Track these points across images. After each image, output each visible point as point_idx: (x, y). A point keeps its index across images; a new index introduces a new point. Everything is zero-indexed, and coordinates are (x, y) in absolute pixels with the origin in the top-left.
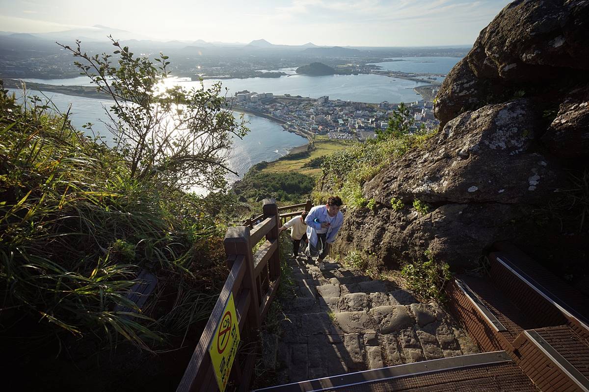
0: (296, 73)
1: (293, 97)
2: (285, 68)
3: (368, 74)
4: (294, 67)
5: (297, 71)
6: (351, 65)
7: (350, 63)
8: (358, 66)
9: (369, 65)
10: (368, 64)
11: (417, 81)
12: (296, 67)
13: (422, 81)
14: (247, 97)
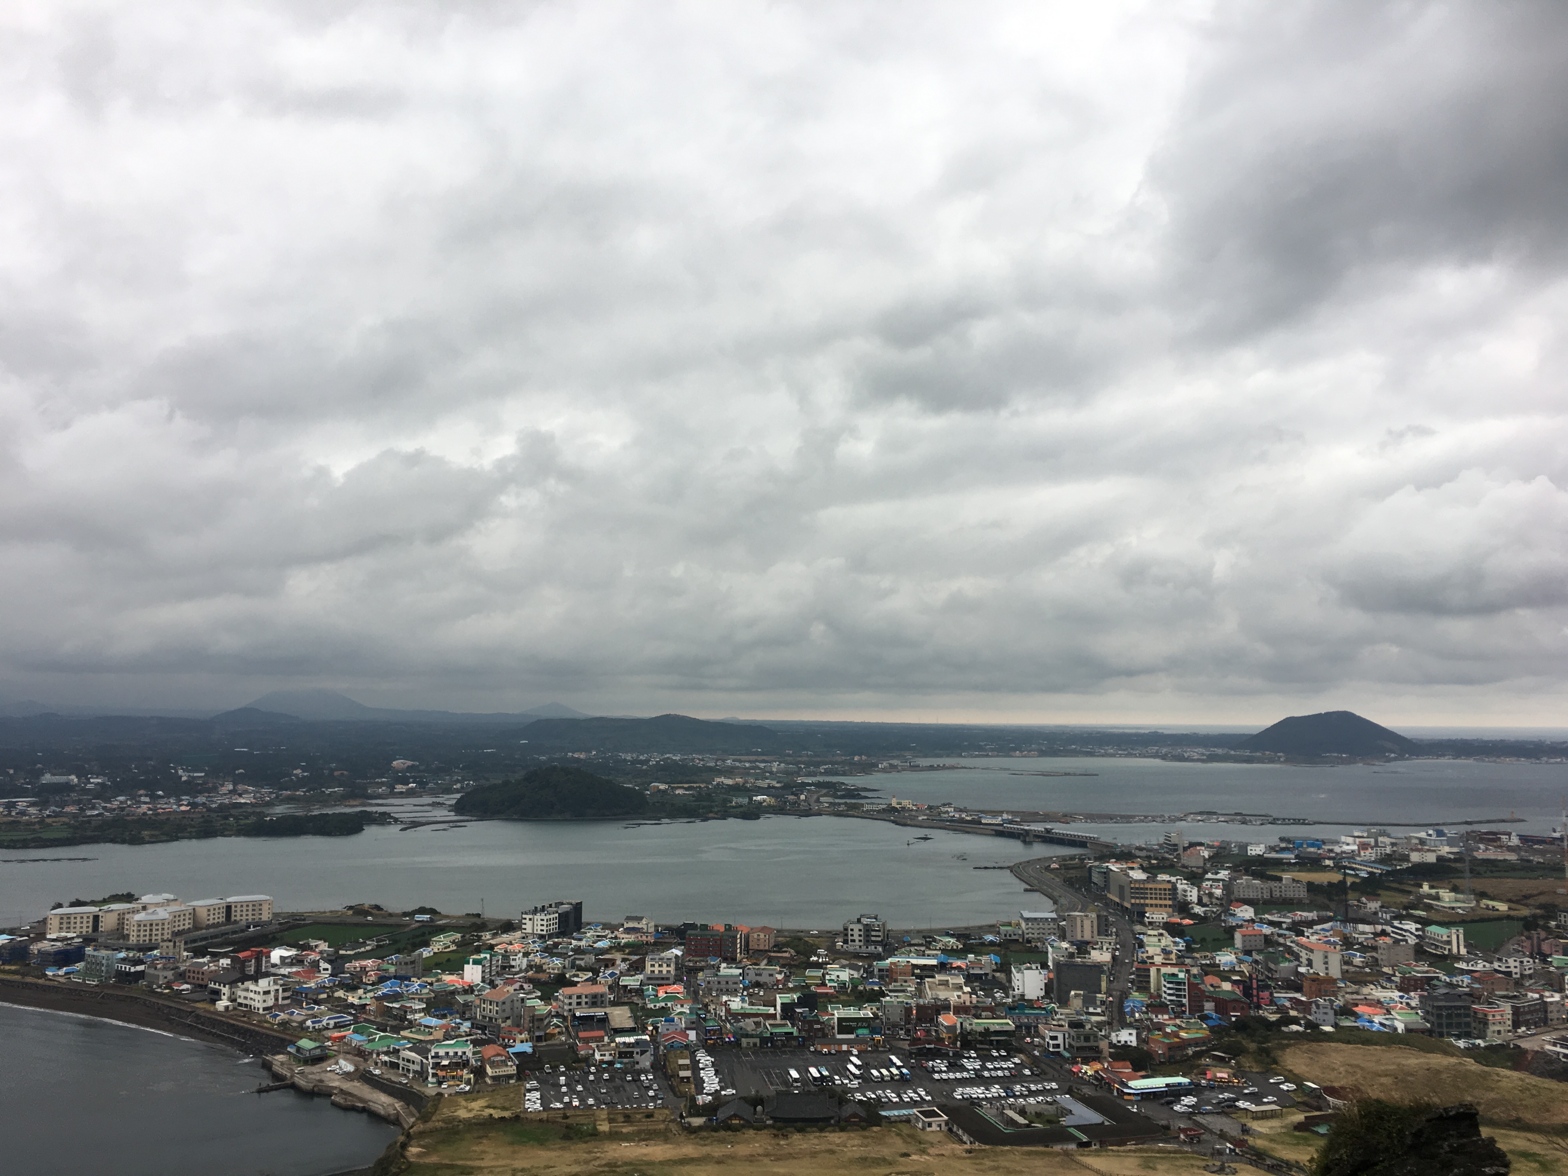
0: (452, 816)
1: (391, 915)
2: (401, 795)
3: (808, 813)
4: (448, 791)
5: (460, 808)
6: (729, 782)
7: (729, 772)
8: (763, 784)
9: (819, 785)
10: (809, 780)
11: (1025, 838)
12: (457, 791)
13: (1048, 838)
14: (108, 922)
